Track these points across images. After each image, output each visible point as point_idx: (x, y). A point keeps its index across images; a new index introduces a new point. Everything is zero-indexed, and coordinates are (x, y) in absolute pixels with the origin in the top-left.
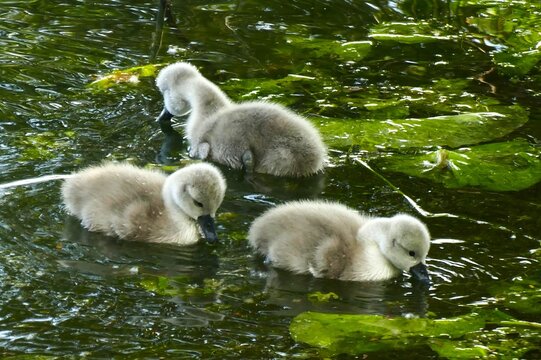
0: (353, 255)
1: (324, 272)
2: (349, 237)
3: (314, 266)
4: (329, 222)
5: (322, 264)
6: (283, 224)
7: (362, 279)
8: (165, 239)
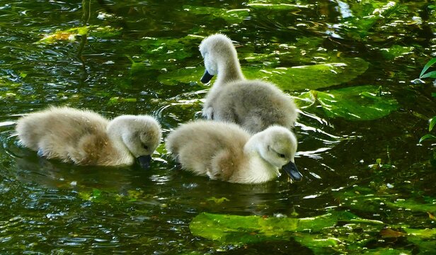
0: (239, 163)
1: (217, 175)
2: (237, 150)
3: (211, 171)
4: (223, 138)
5: (216, 170)
6: (189, 136)
7: (246, 182)
8: (111, 162)
